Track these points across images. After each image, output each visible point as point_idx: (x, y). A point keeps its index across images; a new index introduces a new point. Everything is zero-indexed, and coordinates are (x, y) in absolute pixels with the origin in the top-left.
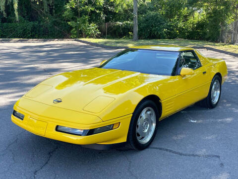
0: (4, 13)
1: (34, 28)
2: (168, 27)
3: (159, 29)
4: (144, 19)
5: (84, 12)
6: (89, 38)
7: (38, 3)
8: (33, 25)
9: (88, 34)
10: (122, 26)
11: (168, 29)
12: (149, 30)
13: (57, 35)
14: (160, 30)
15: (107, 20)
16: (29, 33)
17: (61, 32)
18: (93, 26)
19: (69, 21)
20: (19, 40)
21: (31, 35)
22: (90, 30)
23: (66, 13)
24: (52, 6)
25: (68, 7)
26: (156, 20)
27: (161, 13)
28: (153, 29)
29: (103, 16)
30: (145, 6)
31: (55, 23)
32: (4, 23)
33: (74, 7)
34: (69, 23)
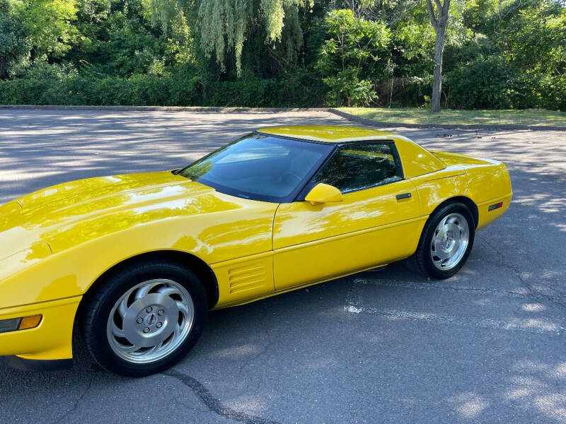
0: (223, 66)
1: (269, 90)
2: (518, 86)
3: (496, 89)
4: (468, 71)
5: (353, 61)
6: (358, 106)
7: (274, 48)
8: (268, 85)
9: (355, 99)
10: (422, 83)
11: (516, 89)
12: (475, 92)
13: (306, 102)
14: (498, 92)
15: (398, 73)
16: (261, 99)
17: (313, 96)
18: (364, 86)
19: (325, 77)
20: (235, 110)
21: (264, 102)
22: (359, 92)
23: (320, 63)
24: (301, 52)
25: (324, 52)
26: (492, 71)
27: (508, 59)
28: (484, 90)
29: (391, 67)
30: (475, 45)
31: (305, 81)
32: (223, 81)
33: (333, 51)
34: (325, 80)
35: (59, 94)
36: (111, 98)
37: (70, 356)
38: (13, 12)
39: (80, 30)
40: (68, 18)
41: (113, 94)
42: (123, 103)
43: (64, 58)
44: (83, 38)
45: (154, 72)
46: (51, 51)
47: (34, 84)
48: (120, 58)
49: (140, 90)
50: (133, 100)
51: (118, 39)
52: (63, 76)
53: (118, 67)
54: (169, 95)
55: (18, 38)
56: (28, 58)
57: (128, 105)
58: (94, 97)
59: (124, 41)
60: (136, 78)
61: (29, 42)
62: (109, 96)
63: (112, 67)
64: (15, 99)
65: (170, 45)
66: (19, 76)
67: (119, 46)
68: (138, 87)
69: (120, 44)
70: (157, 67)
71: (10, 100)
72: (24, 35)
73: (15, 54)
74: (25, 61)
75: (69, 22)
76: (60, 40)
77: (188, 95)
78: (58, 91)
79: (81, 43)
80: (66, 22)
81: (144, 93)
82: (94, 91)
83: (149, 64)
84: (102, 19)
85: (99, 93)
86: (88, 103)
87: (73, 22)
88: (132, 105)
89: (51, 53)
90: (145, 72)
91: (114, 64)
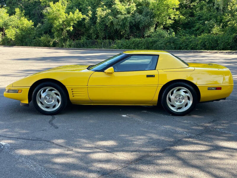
35: (162, 45)
36: (186, 47)
37: (28, 103)
38: (151, 6)
39: (181, 13)
40: (175, 7)
41: (188, 44)
42: (192, 49)
43: (170, 27)
44: (181, 17)
45: (214, 32)
46: (164, 24)
47: (153, 40)
48: (198, 25)
49: (202, 42)
50: (197, 48)
51: (198, 16)
52: (168, 36)
53: (196, 30)
54: (218, 44)
55: (151, 18)
56: (154, 28)
57: (195, 50)
58: (178, 46)
59: (201, 17)
60: (203, 36)
61: (156, 20)
62: (186, 45)
63: (193, 31)
64: (143, 47)
65: (226, 16)
66: (148, 36)
67: (199, 19)
68: (201, 41)
69: (199, 18)
70: (216, 30)
71: (142, 47)
72: (154, 17)
73: (148, 26)
74: (152, 30)
75: (175, 9)
76: (170, 18)
77: (228, 44)
78: (162, 43)
79: (180, 19)
80: (174, 9)
81: (204, 43)
82: (179, 43)
83: (212, 28)
84: (194, 6)
85: (181, 44)
86: (175, 49)
87: (177, 9)
88: (197, 50)
89: (165, 25)
90: (209, 32)
91: (194, 29)
